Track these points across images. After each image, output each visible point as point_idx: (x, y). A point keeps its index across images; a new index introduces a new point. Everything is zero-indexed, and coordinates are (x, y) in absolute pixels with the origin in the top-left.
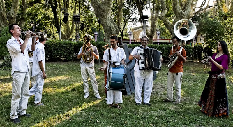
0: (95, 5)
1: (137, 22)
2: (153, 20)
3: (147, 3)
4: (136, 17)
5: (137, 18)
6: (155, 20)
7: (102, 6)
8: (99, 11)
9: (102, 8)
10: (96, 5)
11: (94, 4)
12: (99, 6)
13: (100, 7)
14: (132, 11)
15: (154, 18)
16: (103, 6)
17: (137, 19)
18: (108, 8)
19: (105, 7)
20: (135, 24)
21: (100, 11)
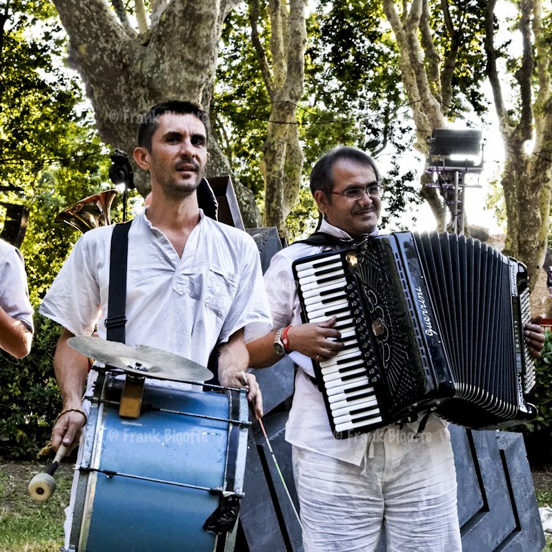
0: (91, 50)
1: (408, 205)
2: (522, 184)
3: (478, 76)
4: (402, 173)
5: (409, 177)
6: (535, 187)
7: (143, 57)
8: (120, 97)
9: (140, 75)
10: (103, 50)
11: (83, 48)
12: (121, 56)
13: (125, 66)
14: (375, 132)
15: (529, 171)
16: (151, 60)
17: (407, 183)
18: (184, 74)
19: (165, 66)
20: (393, 220)
21: (129, 91)
